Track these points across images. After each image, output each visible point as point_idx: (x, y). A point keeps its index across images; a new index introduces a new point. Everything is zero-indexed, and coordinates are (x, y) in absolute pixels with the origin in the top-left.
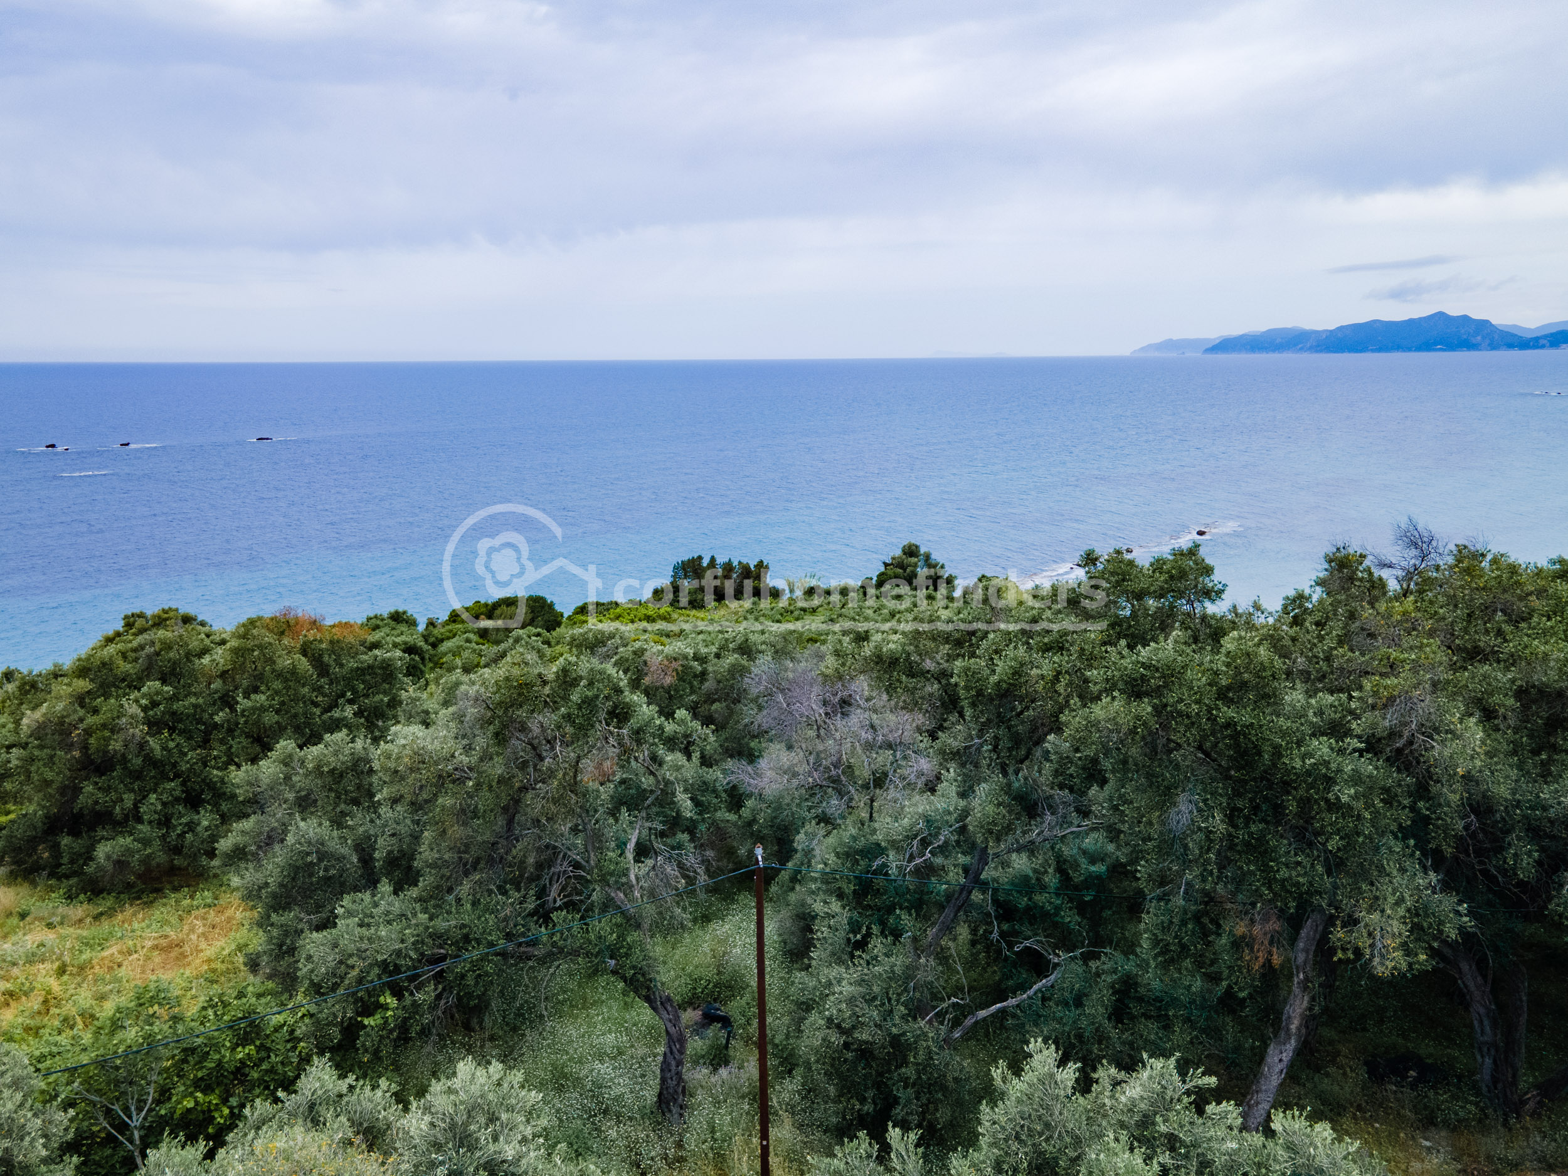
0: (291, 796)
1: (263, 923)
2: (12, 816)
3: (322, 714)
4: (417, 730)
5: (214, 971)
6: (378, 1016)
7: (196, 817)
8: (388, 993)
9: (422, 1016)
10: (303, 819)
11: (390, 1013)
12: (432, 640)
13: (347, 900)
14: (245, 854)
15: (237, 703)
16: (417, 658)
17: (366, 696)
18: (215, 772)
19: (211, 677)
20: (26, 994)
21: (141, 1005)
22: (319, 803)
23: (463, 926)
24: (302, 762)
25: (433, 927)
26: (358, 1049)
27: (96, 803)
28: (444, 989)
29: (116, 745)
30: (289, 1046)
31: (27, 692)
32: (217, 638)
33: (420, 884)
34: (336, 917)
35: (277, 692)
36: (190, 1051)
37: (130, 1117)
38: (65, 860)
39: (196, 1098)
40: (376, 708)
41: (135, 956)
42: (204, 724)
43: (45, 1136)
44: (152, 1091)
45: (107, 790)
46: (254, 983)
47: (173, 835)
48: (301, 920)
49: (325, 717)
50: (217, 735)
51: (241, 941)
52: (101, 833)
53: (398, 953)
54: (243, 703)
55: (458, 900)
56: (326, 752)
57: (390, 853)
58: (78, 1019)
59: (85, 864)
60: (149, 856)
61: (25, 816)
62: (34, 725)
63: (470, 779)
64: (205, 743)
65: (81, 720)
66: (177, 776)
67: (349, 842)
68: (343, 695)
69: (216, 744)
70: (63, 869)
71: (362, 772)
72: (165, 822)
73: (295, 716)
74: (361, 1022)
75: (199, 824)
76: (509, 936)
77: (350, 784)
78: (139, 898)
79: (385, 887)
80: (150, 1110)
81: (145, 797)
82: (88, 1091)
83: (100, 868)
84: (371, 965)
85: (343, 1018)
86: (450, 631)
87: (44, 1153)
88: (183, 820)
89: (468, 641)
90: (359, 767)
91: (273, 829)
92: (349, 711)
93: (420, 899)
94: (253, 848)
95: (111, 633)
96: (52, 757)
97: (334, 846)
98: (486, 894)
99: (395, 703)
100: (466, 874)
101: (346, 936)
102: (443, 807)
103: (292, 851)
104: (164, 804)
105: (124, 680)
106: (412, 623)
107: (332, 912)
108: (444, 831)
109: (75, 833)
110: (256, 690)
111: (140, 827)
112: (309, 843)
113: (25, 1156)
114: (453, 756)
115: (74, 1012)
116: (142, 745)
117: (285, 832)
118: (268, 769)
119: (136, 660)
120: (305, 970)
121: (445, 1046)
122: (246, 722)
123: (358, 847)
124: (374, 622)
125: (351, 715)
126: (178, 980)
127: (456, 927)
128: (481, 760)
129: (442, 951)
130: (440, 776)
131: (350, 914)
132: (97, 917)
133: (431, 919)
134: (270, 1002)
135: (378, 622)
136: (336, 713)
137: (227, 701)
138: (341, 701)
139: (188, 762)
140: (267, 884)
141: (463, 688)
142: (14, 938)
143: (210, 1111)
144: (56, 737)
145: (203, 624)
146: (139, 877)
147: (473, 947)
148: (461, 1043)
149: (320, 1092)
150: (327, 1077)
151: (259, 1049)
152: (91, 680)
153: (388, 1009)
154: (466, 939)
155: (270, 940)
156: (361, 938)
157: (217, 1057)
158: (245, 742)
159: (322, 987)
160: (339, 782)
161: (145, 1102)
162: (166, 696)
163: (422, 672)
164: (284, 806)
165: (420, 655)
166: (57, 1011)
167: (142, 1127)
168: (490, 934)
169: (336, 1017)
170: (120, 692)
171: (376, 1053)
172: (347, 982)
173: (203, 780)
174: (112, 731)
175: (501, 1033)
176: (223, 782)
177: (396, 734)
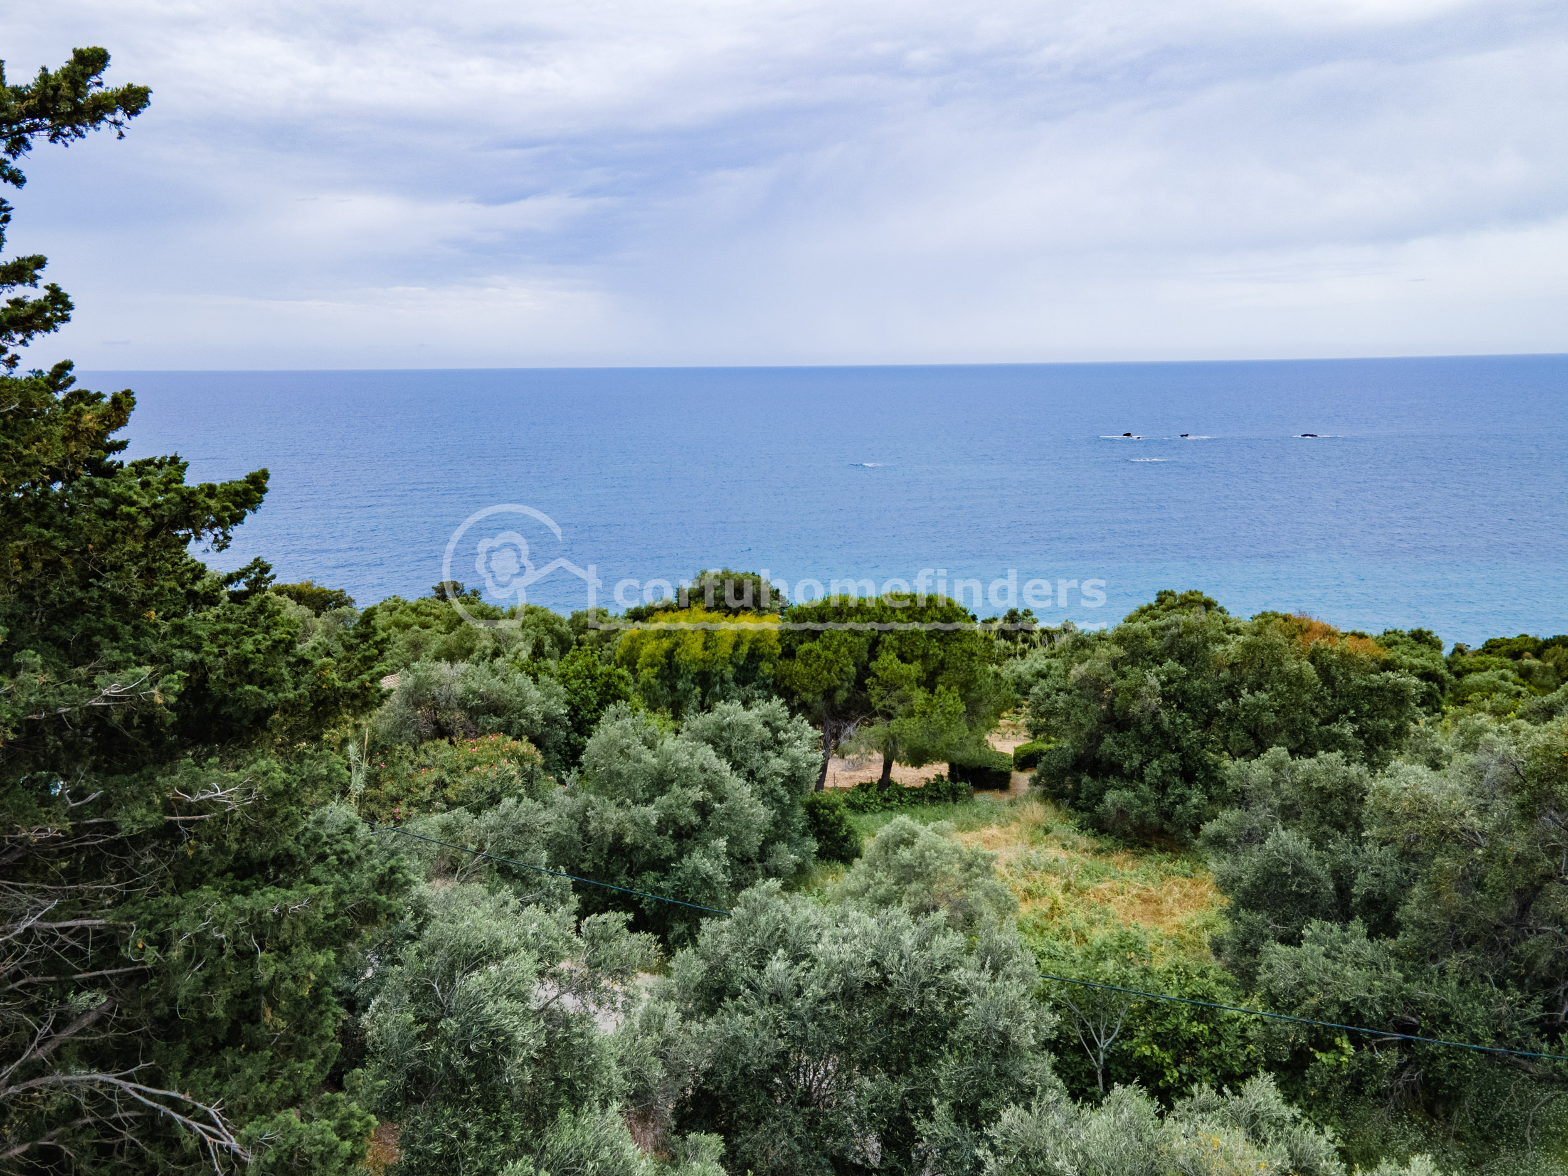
0: (1277, 802)
1: (1231, 914)
2: (1051, 746)
3: (1320, 724)
4: (1421, 770)
5: (1183, 938)
6: (1331, 1056)
7: (1188, 792)
8: (1345, 1037)
9: (1380, 1078)
10: (1284, 829)
11: (1344, 1059)
12: (1457, 668)
13: (1315, 924)
14: (1225, 843)
15: (1241, 696)
16: (1435, 686)
17: (1371, 718)
18: (1211, 754)
19: (1221, 665)
20: (1040, 897)
21: (1122, 947)
22: (1302, 816)
23: (1443, 1004)
24: (1293, 770)
25: (1406, 990)
26: (1305, 1079)
27: (1113, 754)
28: (1409, 1061)
29: (1135, 709)
30: (1239, 1042)
31: (1078, 648)
32: (1232, 626)
33: (1400, 939)
34: (1302, 937)
35: (1280, 694)
36: (1152, 1005)
37: (1099, 1038)
38: (1083, 796)
39: (1152, 1049)
40: (1378, 732)
41: (1121, 897)
42: (1208, 707)
43: (1036, 1028)
44: (1119, 1023)
45: (1122, 745)
46: (1215, 966)
47: (1167, 802)
48: (1268, 926)
49: (1323, 728)
50: (1217, 721)
51: (1209, 920)
52: (1112, 781)
53: (1364, 1001)
54: (1246, 697)
55: (1442, 972)
56: (1318, 768)
57: (1369, 892)
58: (1073, 934)
59: (1096, 804)
60: (1144, 813)
61: (1061, 749)
62: (1079, 677)
63: (1479, 846)
64: (1206, 725)
65: (1113, 681)
66: (1178, 749)
67: (1327, 865)
68: (1345, 712)
69: (1215, 729)
70: (1080, 803)
71: (1353, 799)
72: (1162, 787)
73: (1293, 721)
74: (1313, 1053)
75: (1189, 799)
76: (1499, 1036)
77: (1337, 806)
78: (1131, 848)
79: (1357, 926)
80: (1116, 1040)
81: (1150, 761)
82: (1072, 1000)
83: (1106, 811)
84: (1331, 1001)
85: (1295, 1041)
86: (1483, 663)
87: (1033, 1042)
88: (1177, 791)
89: (1504, 678)
90: (1351, 793)
91: (1254, 829)
92: (1348, 730)
93: (1395, 954)
94: (1233, 840)
95: (1145, 605)
96: (1087, 707)
97: (1310, 864)
98: (1479, 980)
99: (1400, 731)
100: (1457, 946)
101: (1309, 961)
102: (1441, 869)
103: (1268, 856)
104: (1164, 772)
105: (1149, 653)
106: (1437, 646)
107: (1300, 929)
108: (1438, 894)
109: (1094, 776)
110: (1260, 687)
111: (1141, 785)
112: (1287, 854)
113: (1019, 1038)
114: (1462, 814)
115: (1070, 926)
116: (1155, 714)
117: (1266, 836)
118: (1258, 770)
119: (1161, 638)
120: (1264, 977)
121: (1400, 1118)
122: (1246, 716)
123: (1335, 874)
124: (1390, 640)
125: (1350, 734)
126: (1151, 933)
127: (1435, 1001)
128: (1498, 829)
129: (1414, 1020)
130: (1442, 833)
131: (1316, 939)
132: (1099, 852)
133: (1406, 979)
134: (1227, 992)
135: (1397, 638)
136: (1335, 728)
137: (1232, 692)
138: (1342, 717)
139: (1189, 740)
140: (1240, 879)
141: (1489, 736)
142: (1038, 848)
143: (1163, 1067)
144: (1092, 690)
145: (1221, 610)
146: (1135, 829)
147: (1452, 1032)
148: (1420, 1125)
149: (1263, 1108)
150: (1272, 1097)
151: (1213, 1031)
152: (1125, 648)
153: (1343, 1054)
154: (1446, 1019)
155: (1235, 932)
156: (1325, 970)
157: (1175, 1021)
158: (1242, 734)
159: (1278, 1001)
160: (1326, 803)
161: (1113, 1030)
162: (1181, 675)
163: (1439, 702)
164: (1268, 809)
165: (1439, 683)
166: (1059, 920)
167: (1107, 1052)
168: (1476, 1026)
169: (1288, 1036)
170: (1145, 663)
171: (1325, 1091)
172: (1304, 1007)
173: (1199, 760)
174: (1134, 697)
175: (1469, 1135)
176: (1216, 765)
177: (1396, 769)
